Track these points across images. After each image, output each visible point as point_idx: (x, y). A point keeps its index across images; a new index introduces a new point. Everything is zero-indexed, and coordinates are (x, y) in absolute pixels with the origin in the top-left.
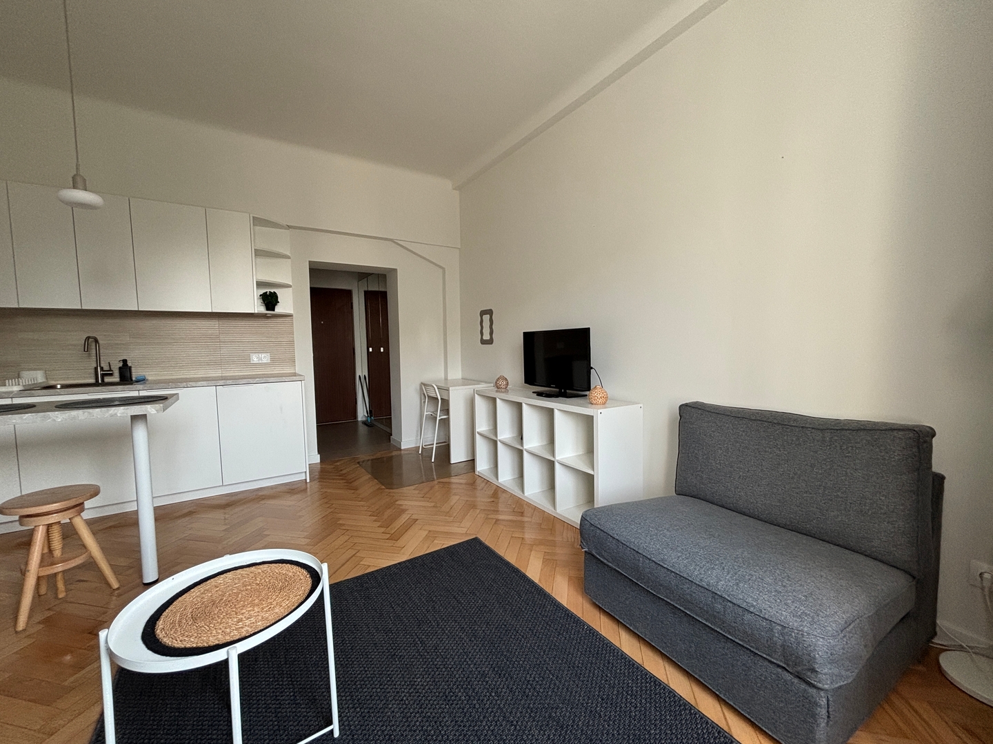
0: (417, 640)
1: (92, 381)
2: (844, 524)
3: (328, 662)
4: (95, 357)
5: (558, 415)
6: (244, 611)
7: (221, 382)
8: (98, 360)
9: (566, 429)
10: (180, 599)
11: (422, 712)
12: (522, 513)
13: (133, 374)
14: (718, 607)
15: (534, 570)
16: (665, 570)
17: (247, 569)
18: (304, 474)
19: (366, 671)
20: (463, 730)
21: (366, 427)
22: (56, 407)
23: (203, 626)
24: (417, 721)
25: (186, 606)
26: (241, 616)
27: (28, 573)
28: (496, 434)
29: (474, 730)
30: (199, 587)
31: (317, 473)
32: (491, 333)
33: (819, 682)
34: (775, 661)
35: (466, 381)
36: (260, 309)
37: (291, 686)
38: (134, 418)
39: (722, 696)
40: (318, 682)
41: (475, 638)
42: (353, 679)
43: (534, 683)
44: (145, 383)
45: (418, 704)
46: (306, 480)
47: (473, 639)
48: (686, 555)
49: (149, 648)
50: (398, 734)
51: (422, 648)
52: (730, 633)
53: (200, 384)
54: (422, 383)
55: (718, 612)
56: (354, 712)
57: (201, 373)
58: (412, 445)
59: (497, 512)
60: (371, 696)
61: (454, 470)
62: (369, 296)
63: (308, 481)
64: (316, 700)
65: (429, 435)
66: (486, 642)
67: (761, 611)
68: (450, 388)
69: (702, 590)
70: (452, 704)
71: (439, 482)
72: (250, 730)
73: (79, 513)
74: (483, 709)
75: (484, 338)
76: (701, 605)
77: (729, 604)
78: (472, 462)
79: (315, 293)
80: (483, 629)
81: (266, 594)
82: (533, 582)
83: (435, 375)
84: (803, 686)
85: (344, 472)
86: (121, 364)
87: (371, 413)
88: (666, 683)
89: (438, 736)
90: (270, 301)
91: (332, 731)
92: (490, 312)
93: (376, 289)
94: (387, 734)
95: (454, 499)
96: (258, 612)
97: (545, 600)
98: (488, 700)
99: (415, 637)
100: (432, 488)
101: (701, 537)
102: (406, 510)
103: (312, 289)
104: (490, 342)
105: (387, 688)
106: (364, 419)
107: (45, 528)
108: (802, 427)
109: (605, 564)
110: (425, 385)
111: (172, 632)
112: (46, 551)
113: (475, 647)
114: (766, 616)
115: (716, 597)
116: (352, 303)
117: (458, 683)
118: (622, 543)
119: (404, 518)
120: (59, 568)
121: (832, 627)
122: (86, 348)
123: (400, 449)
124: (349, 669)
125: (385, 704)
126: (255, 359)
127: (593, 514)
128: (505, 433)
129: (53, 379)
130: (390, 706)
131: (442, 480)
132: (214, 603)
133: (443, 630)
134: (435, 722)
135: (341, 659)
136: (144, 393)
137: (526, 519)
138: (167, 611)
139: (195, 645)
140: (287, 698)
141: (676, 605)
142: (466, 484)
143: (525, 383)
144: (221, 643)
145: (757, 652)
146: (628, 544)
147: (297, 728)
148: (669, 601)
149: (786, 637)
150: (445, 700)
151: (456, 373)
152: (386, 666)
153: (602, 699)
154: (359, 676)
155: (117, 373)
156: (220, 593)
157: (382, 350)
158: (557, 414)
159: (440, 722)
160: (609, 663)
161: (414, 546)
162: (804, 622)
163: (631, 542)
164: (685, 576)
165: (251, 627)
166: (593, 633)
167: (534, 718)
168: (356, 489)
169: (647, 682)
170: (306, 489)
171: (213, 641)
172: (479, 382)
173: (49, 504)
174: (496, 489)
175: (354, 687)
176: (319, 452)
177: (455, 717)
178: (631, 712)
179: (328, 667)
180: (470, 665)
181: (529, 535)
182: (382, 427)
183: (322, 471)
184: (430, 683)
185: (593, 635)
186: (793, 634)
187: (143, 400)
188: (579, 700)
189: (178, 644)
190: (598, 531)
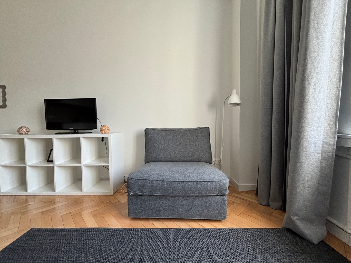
15: (90, 223)
28: (24, 163)
32: (4, 101)
34: (215, 195)
52: (201, 194)
77: (203, 182)
84: (222, 197)
88: (180, 228)
104: (3, 107)
109: (142, 196)
118: (155, 181)
143: (46, 129)
145: (210, 195)
149: (220, 184)
158: (82, 140)
163: (159, 178)
190: (140, 181)
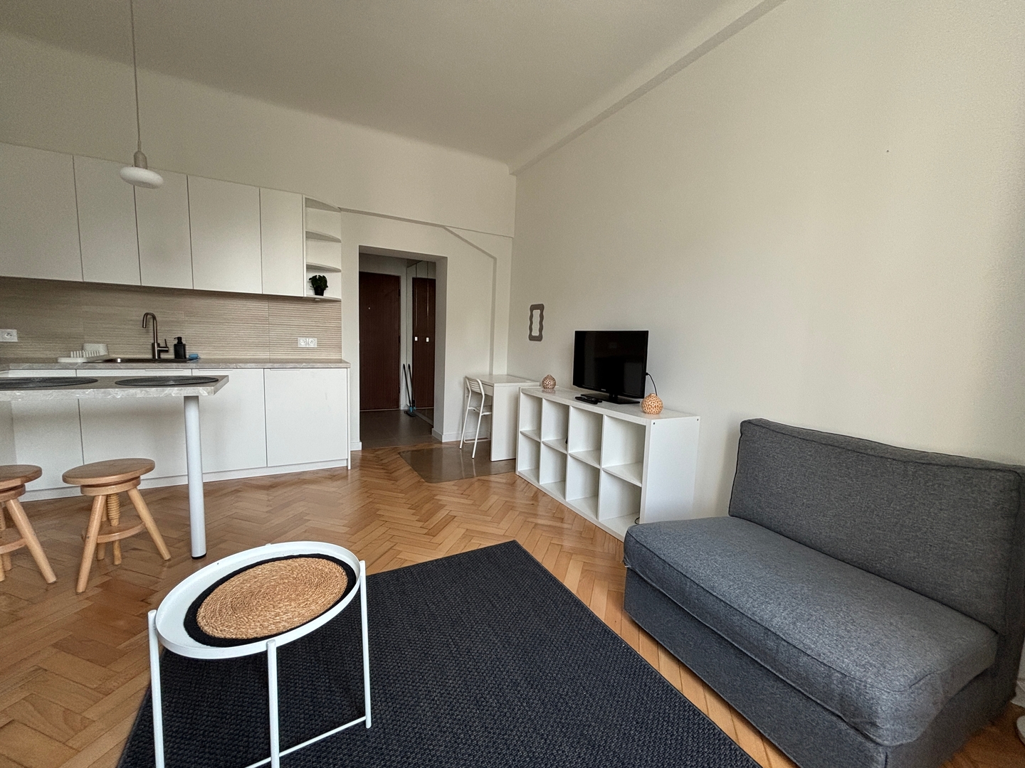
0: (450, 640)
1: (150, 356)
2: (920, 567)
3: (362, 653)
4: (152, 334)
5: (607, 423)
6: (281, 605)
7: (269, 365)
8: (155, 336)
9: (614, 437)
10: (220, 586)
11: (453, 714)
12: (563, 519)
13: (187, 351)
14: (771, 644)
15: (572, 580)
16: (715, 598)
17: (285, 561)
18: (346, 461)
19: (399, 667)
20: (493, 737)
21: (408, 418)
22: (116, 383)
23: (242, 617)
24: (448, 722)
25: (226, 595)
26: (278, 610)
27: (87, 540)
28: (539, 435)
29: (503, 739)
30: (238, 576)
31: (359, 461)
32: (541, 330)
33: (880, 737)
34: (830, 709)
35: (511, 378)
36: (310, 293)
37: (326, 673)
38: (187, 398)
39: (766, 735)
40: (352, 673)
41: (509, 645)
42: (386, 673)
43: (567, 698)
44: (197, 362)
45: (448, 706)
46: (347, 467)
47: (507, 646)
48: (738, 584)
49: (191, 635)
50: (428, 734)
51: (455, 649)
52: (781, 673)
53: (248, 365)
54: (466, 377)
55: (770, 650)
56: (386, 706)
57: (249, 355)
58: (453, 440)
59: (535, 515)
60: (403, 692)
61: (494, 469)
62: (417, 282)
63: (349, 468)
64: (349, 689)
65: (471, 430)
66: (520, 651)
67: (820, 655)
68: (495, 385)
69: (754, 624)
70: (483, 710)
71: (479, 480)
72: (287, 712)
73: (135, 486)
74: (513, 718)
75: (533, 334)
76: (751, 640)
77: (783, 642)
78: (513, 462)
79: (364, 277)
80: (517, 636)
81: (303, 589)
82: (570, 593)
83: (479, 369)
84: (860, 739)
85: (383, 462)
86: (176, 342)
87: (413, 403)
88: (706, 713)
89: (467, 740)
90: (319, 285)
91: (364, 722)
92: (541, 307)
93: (424, 276)
94: (418, 732)
95: (493, 499)
96: (295, 607)
97: (582, 613)
98: (519, 710)
99: (449, 637)
100: (472, 484)
101: (756, 567)
102: (444, 506)
103: (361, 274)
104: (539, 338)
105: (419, 686)
106: (406, 408)
107: (104, 497)
108: (882, 457)
109: (648, 583)
110: (468, 379)
111: (213, 621)
112: (105, 519)
113: (508, 654)
114: (825, 662)
115: (769, 633)
116: (400, 291)
117: (489, 689)
118: (669, 565)
119: (442, 514)
120: (116, 537)
121: (900, 682)
122: (145, 324)
123: (441, 443)
124: (382, 663)
125: (416, 702)
126: (302, 343)
127: (640, 531)
128: (550, 435)
129: (114, 353)
130: (422, 704)
131: (482, 478)
132: (252, 594)
133: (476, 633)
134: (466, 726)
135: (376, 652)
136: (197, 373)
137: (565, 526)
138: (208, 598)
139: (234, 637)
140: (322, 684)
141: (723, 636)
142: (506, 484)
143: (574, 384)
144: (259, 636)
145: (810, 696)
146: (675, 566)
147: (331, 715)
148: (715, 630)
149: (846, 686)
150: (476, 705)
151: (501, 368)
152: (419, 664)
153: (637, 723)
154: (392, 671)
155: (172, 350)
156: (259, 584)
157: (428, 340)
158: (606, 420)
159: (470, 726)
160: (646, 686)
161: (450, 544)
162: (868, 672)
163: (678, 565)
164: (736, 607)
165: (288, 623)
166: (630, 652)
167: (565, 733)
168: (397, 481)
169: (685, 711)
170: (347, 476)
171: (251, 634)
172: (524, 379)
173: (107, 476)
174: (536, 492)
175: (387, 681)
176: (361, 440)
177: (485, 723)
178: (666, 739)
179: (362, 658)
180: (502, 672)
181: (568, 543)
182: (424, 418)
183: (363, 459)
184: (462, 685)
185: (631, 655)
186: (854, 685)
187: (195, 381)
188: (612, 720)
189: (218, 634)
190: (644, 549)
